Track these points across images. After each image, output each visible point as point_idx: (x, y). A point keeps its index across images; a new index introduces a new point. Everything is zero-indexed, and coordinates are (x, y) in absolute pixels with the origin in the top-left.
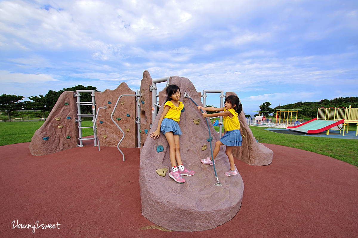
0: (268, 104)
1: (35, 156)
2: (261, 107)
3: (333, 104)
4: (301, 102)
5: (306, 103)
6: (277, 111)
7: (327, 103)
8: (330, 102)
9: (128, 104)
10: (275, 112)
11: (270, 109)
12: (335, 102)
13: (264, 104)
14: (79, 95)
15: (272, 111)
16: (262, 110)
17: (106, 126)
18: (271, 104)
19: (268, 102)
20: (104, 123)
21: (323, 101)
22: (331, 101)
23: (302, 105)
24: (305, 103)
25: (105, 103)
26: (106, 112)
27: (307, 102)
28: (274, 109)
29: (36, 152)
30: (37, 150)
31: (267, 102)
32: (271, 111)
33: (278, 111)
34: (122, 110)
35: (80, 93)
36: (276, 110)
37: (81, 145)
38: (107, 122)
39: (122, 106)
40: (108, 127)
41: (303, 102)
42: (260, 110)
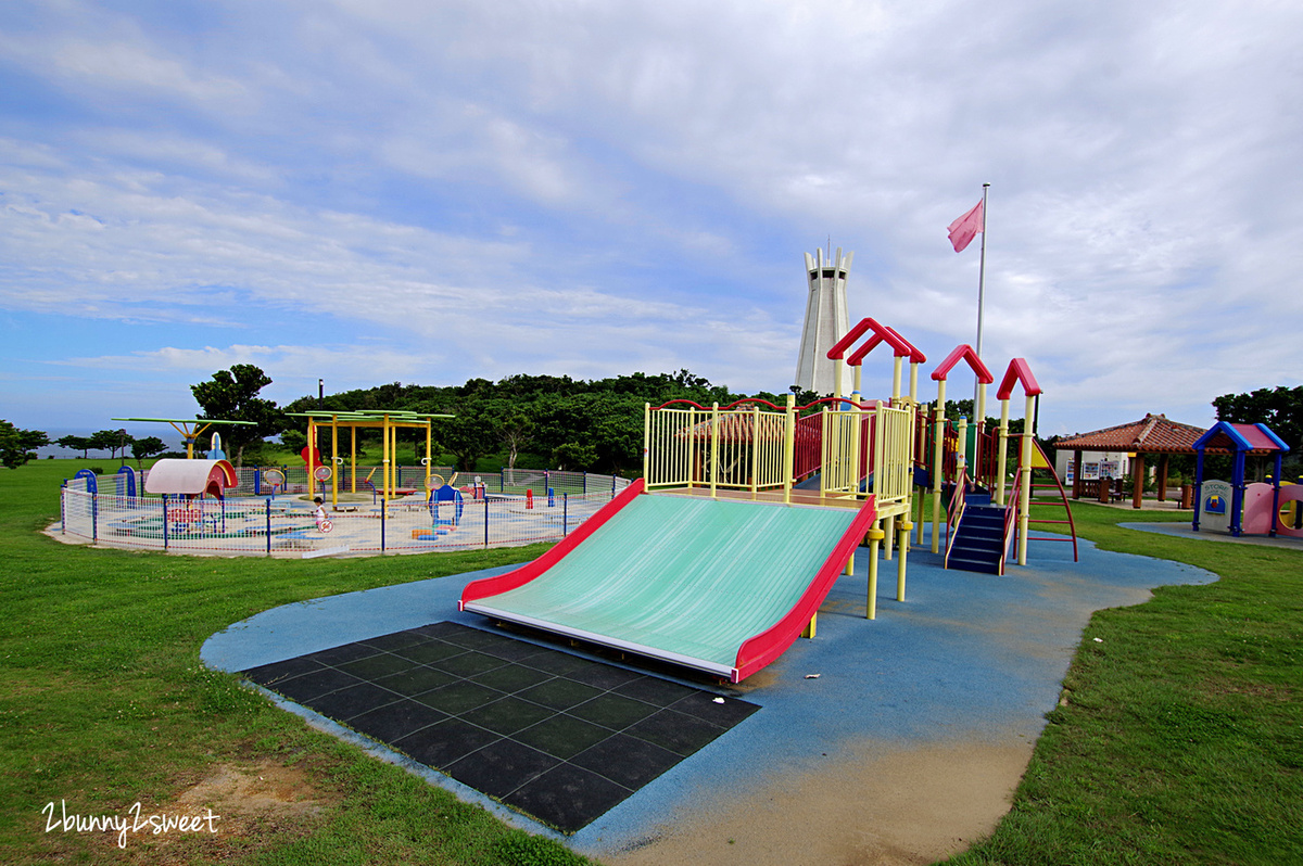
0: (251, 378)
2: (202, 393)
3: (509, 397)
4: (397, 385)
5: (417, 391)
6: (311, 422)
7: (489, 391)
8: (499, 390)
10: (301, 425)
11: (265, 410)
12: (513, 391)
13: (222, 377)
15: (280, 422)
16: (212, 410)
18: (268, 381)
19: (250, 368)
21: (472, 385)
22: (502, 387)
23: (403, 399)
24: (412, 388)
27: (418, 387)
28: (288, 409)
31: (241, 367)
32: (270, 418)
33: (315, 418)
36: (307, 419)
41: (403, 386)
42: (202, 412)
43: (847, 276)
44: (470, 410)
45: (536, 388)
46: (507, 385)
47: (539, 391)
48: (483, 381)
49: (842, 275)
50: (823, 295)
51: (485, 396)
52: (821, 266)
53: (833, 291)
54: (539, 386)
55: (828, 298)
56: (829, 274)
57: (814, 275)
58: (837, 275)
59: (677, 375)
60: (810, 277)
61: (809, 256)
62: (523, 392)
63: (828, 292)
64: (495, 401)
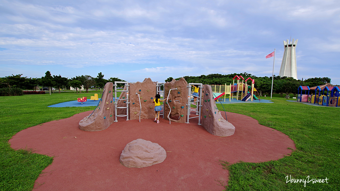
1: (97, 131)
3: (208, 79)
9: (152, 91)
12: (209, 78)
14: (117, 85)
17: (136, 106)
19: (171, 78)
20: (135, 104)
21: (202, 76)
23: (189, 79)
24: (191, 77)
25: (136, 91)
26: (137, 97)
27: (192, 77)
29: (99, 128)
30: (99, 127)
34: (148, 95)
35: (117, 84)
37: (116, 121)
38: (137, 103)
39: (148, 93)
40: (137, 107)
41: (189, 76)
43: (296, 46)
44: (201, 81)
45: (213, 77)
46: (208, 76)
47: (214, 78)
48: (204, 75)
49: (294, 46)
50: (288, 51)
51: (204, 79)
52: (288, 44)
53: (291, 50)
54: (214, 76)
55: (290, 51)
56: (290, 46)
57: (286, 46)
58: (292, 46)
59: (244, 73)
60: (285, 47)
61: (285, 42)
62: (211, 78)
63: (290, 50)
64: (206, 80)
